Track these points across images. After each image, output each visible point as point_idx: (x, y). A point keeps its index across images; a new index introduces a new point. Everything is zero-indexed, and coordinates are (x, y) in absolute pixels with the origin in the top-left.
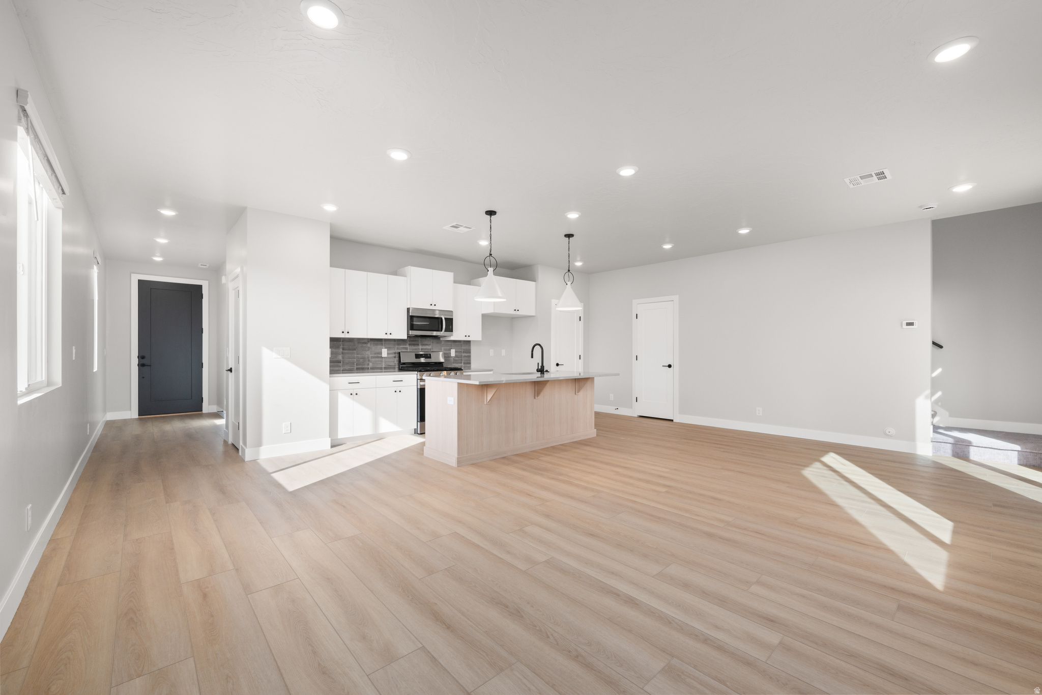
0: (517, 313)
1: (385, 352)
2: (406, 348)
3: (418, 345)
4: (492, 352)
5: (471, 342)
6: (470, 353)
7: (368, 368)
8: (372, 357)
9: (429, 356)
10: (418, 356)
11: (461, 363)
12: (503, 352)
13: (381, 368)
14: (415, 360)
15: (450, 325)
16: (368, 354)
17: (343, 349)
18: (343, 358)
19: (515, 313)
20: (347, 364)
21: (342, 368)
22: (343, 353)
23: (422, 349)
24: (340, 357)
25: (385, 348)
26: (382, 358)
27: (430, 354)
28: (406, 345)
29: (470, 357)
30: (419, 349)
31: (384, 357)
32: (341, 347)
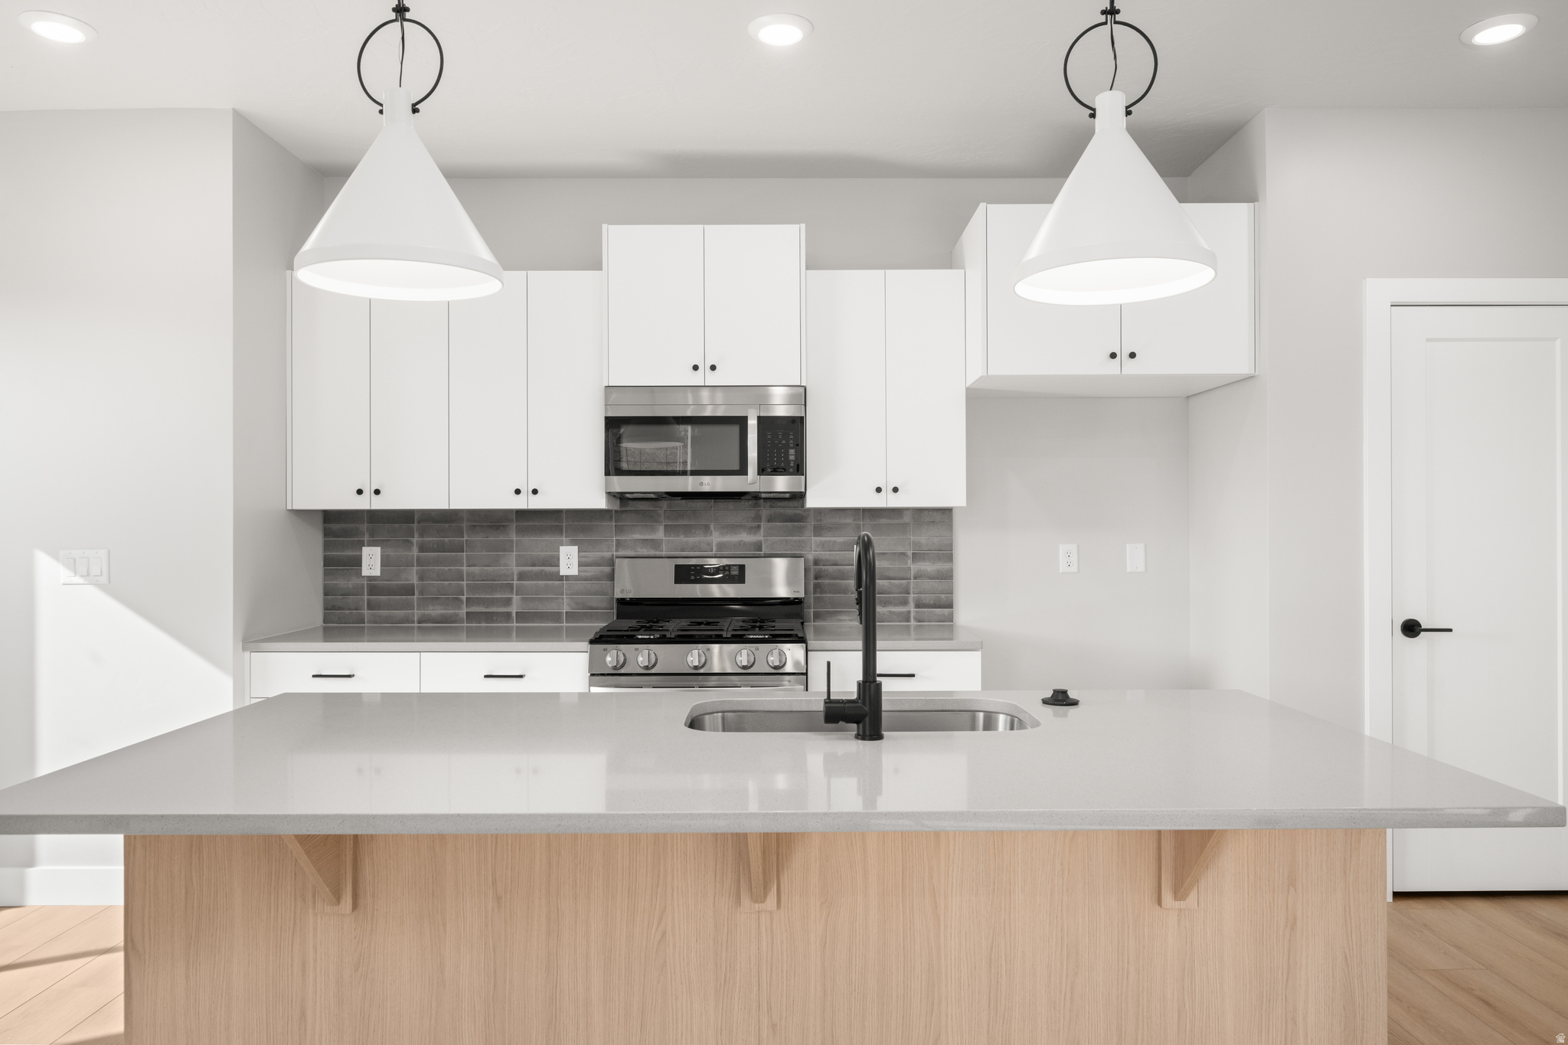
0: (1131, 368)
1: (569, 560)
2: (655, 544)
3: (706, 529)
4: (1066, 555)
5: (955, 514)
6: (950, 558)
7: (507, 616)
8: (522, 576)
9: (735, 572)
10: (685, 574)
11: (905, 603)
12: (1135, 557)
13: (556, 617)
14: (672, 590)
15: (787, 447)
16: (512, 565)
17: (422, 549)
18: (421, 579)
19: (1113, 368)
20: (435, 600)
21: (417, 613)
22: (420, 563)
23: (721, 546)
24: (412, 577)
25: (573, 543)
26: (561, 578)
27: (742, 568)
28: (653, 530)
29: (948, 576)
30: (709, 544)
31: (567, 577)
32: (415, 540)
